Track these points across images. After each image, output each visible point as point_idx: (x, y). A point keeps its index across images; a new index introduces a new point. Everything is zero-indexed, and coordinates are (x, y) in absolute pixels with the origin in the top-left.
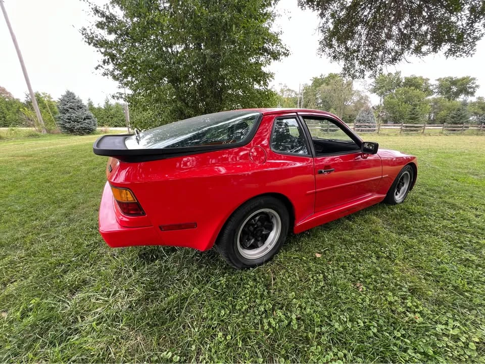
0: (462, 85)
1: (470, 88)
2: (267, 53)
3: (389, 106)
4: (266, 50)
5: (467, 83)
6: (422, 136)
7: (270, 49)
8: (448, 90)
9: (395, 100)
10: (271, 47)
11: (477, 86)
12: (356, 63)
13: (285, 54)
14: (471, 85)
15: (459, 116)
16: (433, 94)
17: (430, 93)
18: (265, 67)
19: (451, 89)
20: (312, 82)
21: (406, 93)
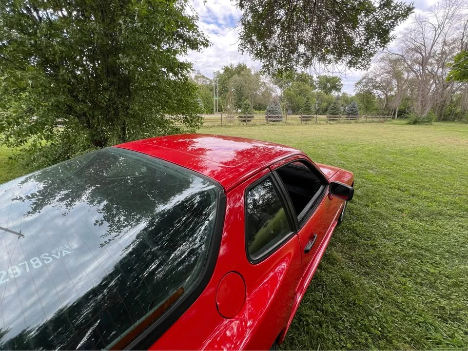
0: (333, 82)
1: (338, 85)
2: (183, 40)
3: (288, 97)
4: (181, 36)
5: (336, 82)
6: (316, 126)
7: (186, 36)
8: (325, 87)
9: (292, 93)
10: (186, 33)
11: (342, 85)
12: (275, 63)
13: (203, 44)
14: (338, 83)
15: (335, 108)
16: (316, 89)
17: (315, 88)
18: (180, 55)
19: (326, 85)
20: (223, 71)
21: (299, 86)
